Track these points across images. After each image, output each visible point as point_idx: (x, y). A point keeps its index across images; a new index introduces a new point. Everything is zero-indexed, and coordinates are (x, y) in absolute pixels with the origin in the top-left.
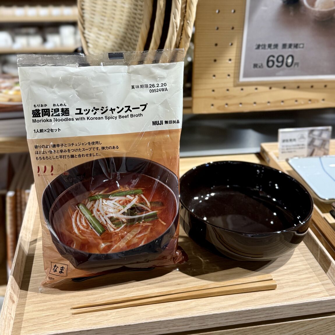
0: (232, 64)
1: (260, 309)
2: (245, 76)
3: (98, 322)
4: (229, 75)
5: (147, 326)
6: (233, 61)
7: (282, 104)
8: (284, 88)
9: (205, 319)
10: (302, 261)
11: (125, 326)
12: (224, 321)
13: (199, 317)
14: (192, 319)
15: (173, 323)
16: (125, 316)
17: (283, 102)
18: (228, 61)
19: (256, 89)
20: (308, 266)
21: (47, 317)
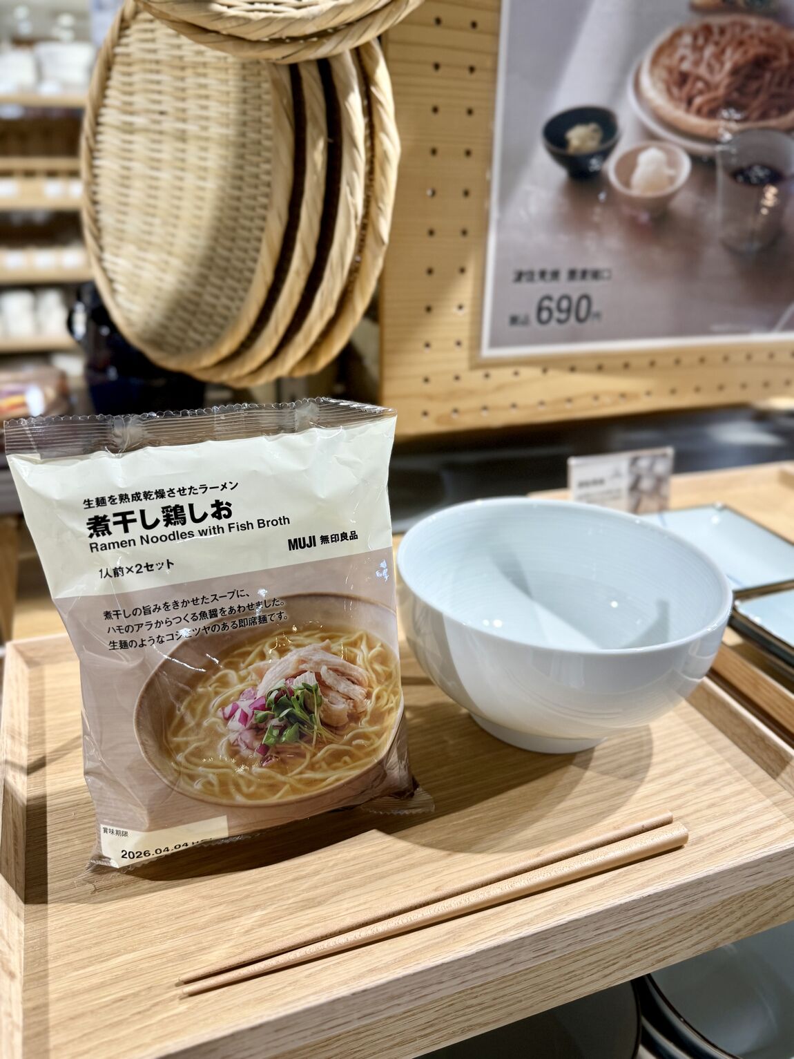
0: (464, 316)
2: (494, 343)
4: (459, 344)
6: (466, 310)
7: (568, 406)
8: (573, 369)
10: (708, 755)
17: (569, 400)
18: (455, 310)
19: (516, 374)
20: (728, 766)
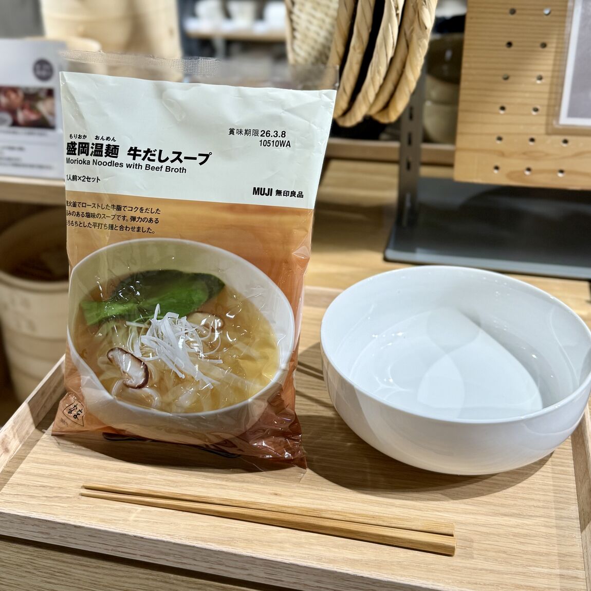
1: (385, 581)
3: (109, 520)
5: (172, 549)
9: (275, 568)
11: (135, 536)
12: (313, 583)
13: (264, 561)
14: (253, 560)
15: (218, 558)
16: (156, 522)
21: (41, 488)
